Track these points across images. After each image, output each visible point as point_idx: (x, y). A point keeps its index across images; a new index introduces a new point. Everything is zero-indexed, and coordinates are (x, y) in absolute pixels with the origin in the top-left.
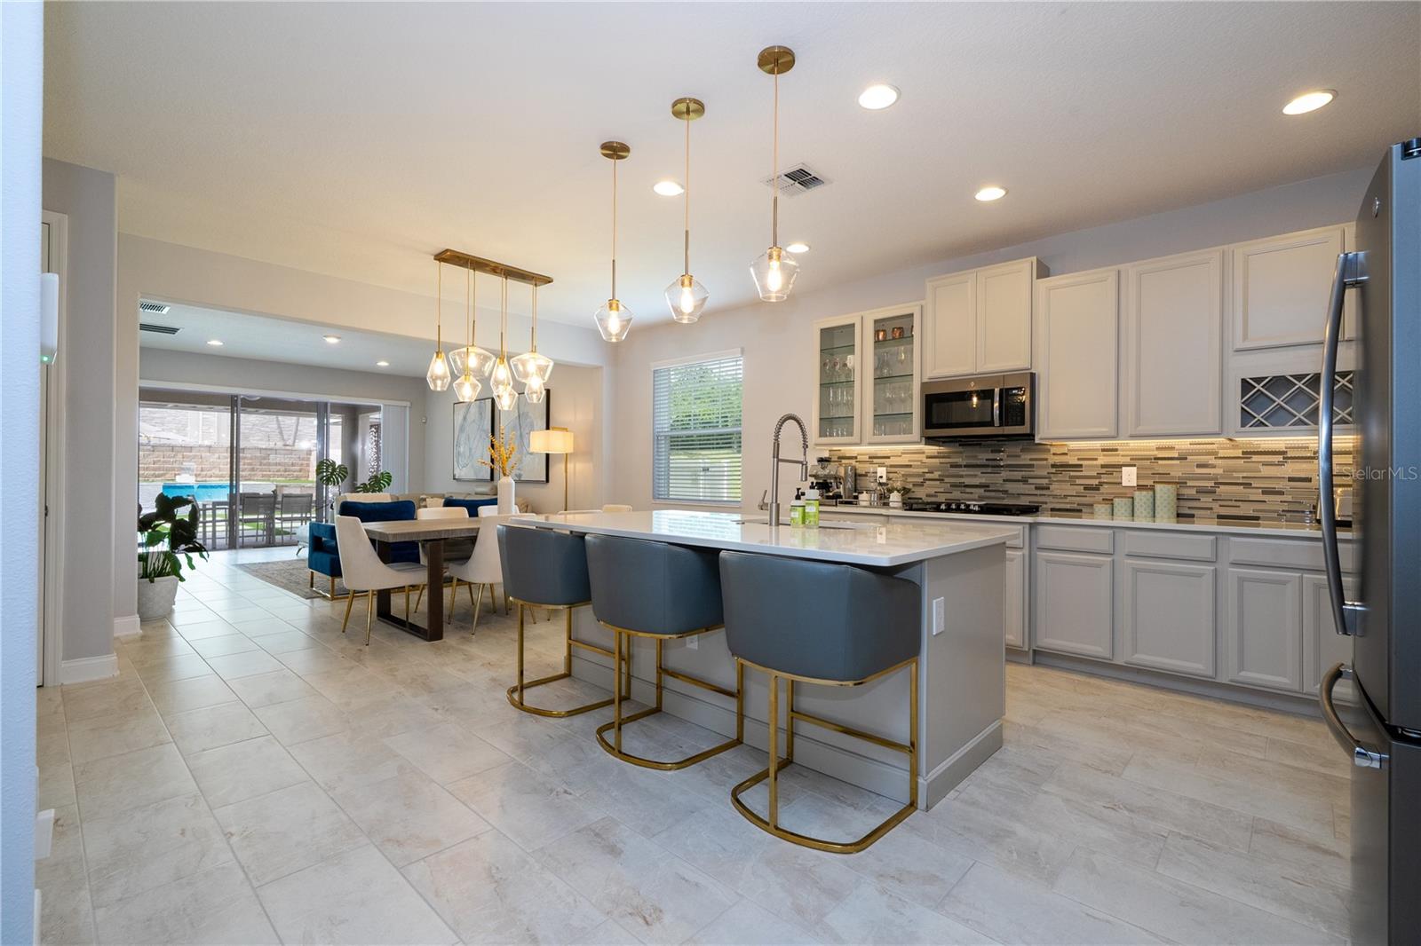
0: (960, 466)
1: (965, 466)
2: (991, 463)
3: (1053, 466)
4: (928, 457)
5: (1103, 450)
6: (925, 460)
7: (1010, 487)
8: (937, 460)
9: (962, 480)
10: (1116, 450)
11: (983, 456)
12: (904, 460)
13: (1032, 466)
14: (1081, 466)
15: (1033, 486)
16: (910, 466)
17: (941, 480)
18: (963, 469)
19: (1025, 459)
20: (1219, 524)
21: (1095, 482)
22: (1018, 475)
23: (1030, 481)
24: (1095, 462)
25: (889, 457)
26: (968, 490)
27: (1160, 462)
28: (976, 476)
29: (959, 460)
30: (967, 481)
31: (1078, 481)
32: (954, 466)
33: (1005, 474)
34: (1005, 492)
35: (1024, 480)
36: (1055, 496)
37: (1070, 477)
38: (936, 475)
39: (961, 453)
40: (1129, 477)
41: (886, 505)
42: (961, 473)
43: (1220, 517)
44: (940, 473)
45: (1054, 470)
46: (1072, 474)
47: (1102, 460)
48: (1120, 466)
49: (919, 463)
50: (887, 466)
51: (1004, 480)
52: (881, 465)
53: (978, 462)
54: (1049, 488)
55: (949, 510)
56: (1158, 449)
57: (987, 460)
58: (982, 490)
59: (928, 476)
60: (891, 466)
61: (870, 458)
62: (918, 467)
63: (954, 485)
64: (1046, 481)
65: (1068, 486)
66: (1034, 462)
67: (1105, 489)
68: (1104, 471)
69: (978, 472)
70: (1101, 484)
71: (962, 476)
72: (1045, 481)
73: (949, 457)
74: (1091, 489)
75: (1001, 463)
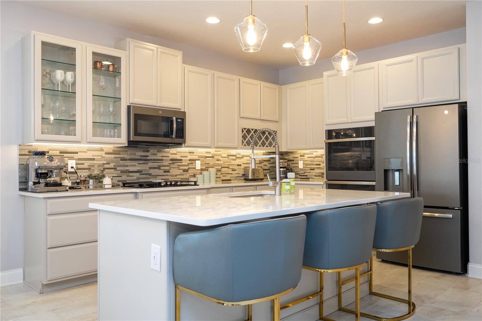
0: (126, 160)
1: (130, 160)
3: (171, 160)
4: (106, 153)
5: (189, 153)
6: (104, 155)
7: (152, 171)
8: (113, 156)
9: (127, 168)
10: (193, 153)
11: (139, 154)
12: (89, 155)
13: (162, 160)
14: (181, 160)
15: (163, 171)
16: (94, 159)
17: (115, 169)
18: (128, 161)
19: (159, 156)
20: (222, 183)
21: (186, 168)
22: (156, 165)
23: (162, 168)
24: (187, 158)
25: (77, 153)
26: (131, 174)
27: (207, 158)
28: (135, 166)
29: (126, 156)
30: (131, 169)
31: (181, 168)
32: (123, 159)
33: (150, 164)
34: (150, 174)
35: (159, 168)
36: (172, 176)
37: (178, 165)
38: (112, 165)
39: (127, 151)
40: (198, 165)
41: (102, 187)
42: (127, 164)
43: (223, 180)
44: (114, 164)
45: (171, 162)
46: (179, 164)
47: (190, 157)
48: (195, 160)
49: (100, 158)
50: (76, 159)
51: (150, 168)
52: (71, 158)
53: (136, 157)
54: (169, 172)
55: (166, 185)
56: (207, 153)
57: (141, 156)
58: (138, 174)
59: (106, 166)
60: (79, 159)
61: (61, 153)
62: (99, 160)
63: (123, 172)
65: (177, 170)
67: (190, 171)
68: (190, 162)
69: (135, 163)
70: (189, 169)
71: (127, 166)
72: (167, 168)
73: (119, 154)
74: (185, 171)
75: (148, 158)
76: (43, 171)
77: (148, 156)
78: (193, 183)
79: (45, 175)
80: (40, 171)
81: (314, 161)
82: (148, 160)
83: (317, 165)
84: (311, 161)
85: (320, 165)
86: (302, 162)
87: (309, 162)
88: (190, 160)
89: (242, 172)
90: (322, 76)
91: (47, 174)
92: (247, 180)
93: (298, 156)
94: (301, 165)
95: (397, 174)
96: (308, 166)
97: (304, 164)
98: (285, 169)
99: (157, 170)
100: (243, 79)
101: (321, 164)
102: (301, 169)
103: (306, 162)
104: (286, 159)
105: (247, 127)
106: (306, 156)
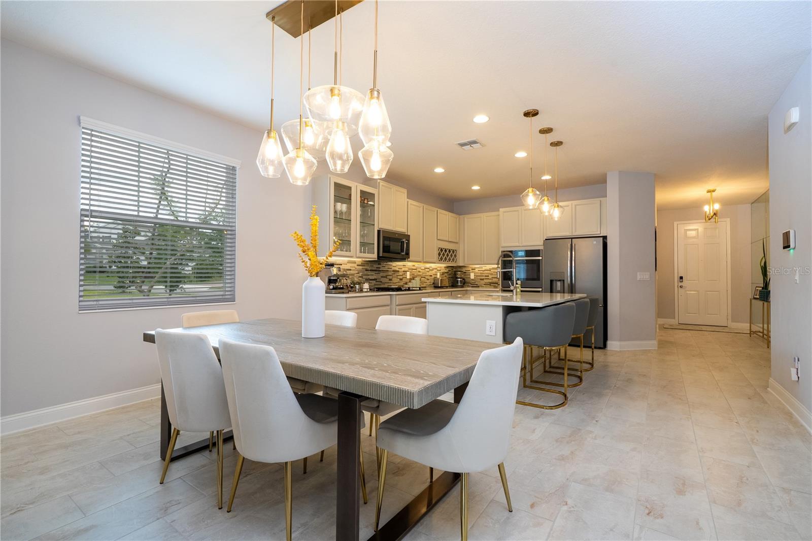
2: (378, 269)
5: (403, 266)
8: (361, 267)
9: (369, 277)
10: (406, 266)
13: (388, 271)
14: (398, 271)
16: (350, 270)
21: (401, 277)
22: (384, 274)
23: (388, 277)
24: (402, 270)
27: (413, 270)
28: (373, 275)
31: (399, 277)
32: (367, 270)
33: (382, 274)
35: (386, 277)
36: (393, 283)
37: (397, 275)
40: (408, 275)
45: (393, 273)
47: (405, 269)
48: (406, 272)
53: (374, 269)
54: (392, 280)
56: (413, 266)
58: (375, 281)
64: (391, 277)
65: (396, 279)
66: (389, 269)
67: (404, 280)
68: (403, 273)
69: (373, 273)
70: (403, 278)
71: (369, 275)
74: (401, 279)
75: (380, 269)
76: (334, 278)
77: (380, 268)
78: (418, 289)
79: (335, 281)
80: (332, 278)
81: (483, 274)
82: (380, 271)
83: (486, 276)
84: (481, 273)
85: (488, 276)
86: (473, 274)
87: (479, 274)
88: (404, 271)
89: (432, 282)
90: (499, 211)
91: (336, 280)
92: (436, 287)
93: (471, 269)
94: (472, 276)
95: (559, 284)
96: (478, 277)
97: (474, 276)
98: (462, 279)
99: (385, 279)
100: (440, 211)
101: (490, 276)
102: (472, 279)
103: (477, 274)
104: (462, 272)
105: (441, 247)
106: (476, 269)
